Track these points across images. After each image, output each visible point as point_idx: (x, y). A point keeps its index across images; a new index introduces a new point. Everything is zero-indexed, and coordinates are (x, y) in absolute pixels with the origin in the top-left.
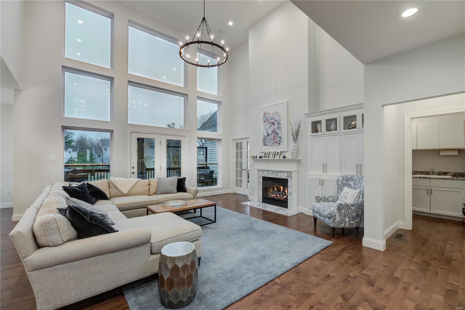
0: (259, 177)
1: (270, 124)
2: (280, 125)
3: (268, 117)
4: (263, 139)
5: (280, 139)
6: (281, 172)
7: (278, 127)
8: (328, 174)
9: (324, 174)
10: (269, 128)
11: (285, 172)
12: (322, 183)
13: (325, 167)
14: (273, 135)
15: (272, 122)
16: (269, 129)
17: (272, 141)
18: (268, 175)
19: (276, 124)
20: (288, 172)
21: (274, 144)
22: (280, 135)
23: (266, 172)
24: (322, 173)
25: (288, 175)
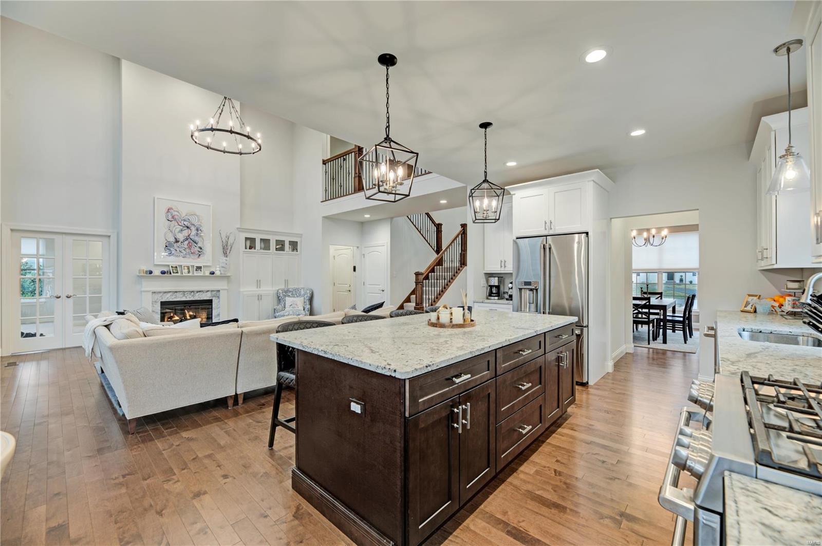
0: (154, 302)
1: (182, 227)
2: (200, 231)
3: (177, 215)
4: (166, 246)
5: (200, 250)
6: (200, 291)
7: (197, 235)
8: (261, 289)
9: (259, 289)
10: (179, 232)
11: (208, 291)
12: (260, 297)
13: (258, 283)
14: (186, 242)
15: (184, 224)
16: (179, 234)
17: (184, 250)
18: (175, 298)
19: (193, 228)
20: (212, 291)
21: (189, 255)
22: (199, 245)
23: (170, 294)
24: (255, 289)
25: (212, 294)
